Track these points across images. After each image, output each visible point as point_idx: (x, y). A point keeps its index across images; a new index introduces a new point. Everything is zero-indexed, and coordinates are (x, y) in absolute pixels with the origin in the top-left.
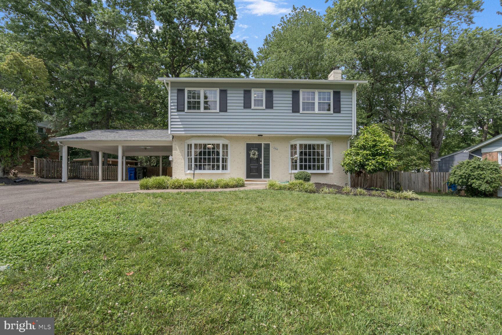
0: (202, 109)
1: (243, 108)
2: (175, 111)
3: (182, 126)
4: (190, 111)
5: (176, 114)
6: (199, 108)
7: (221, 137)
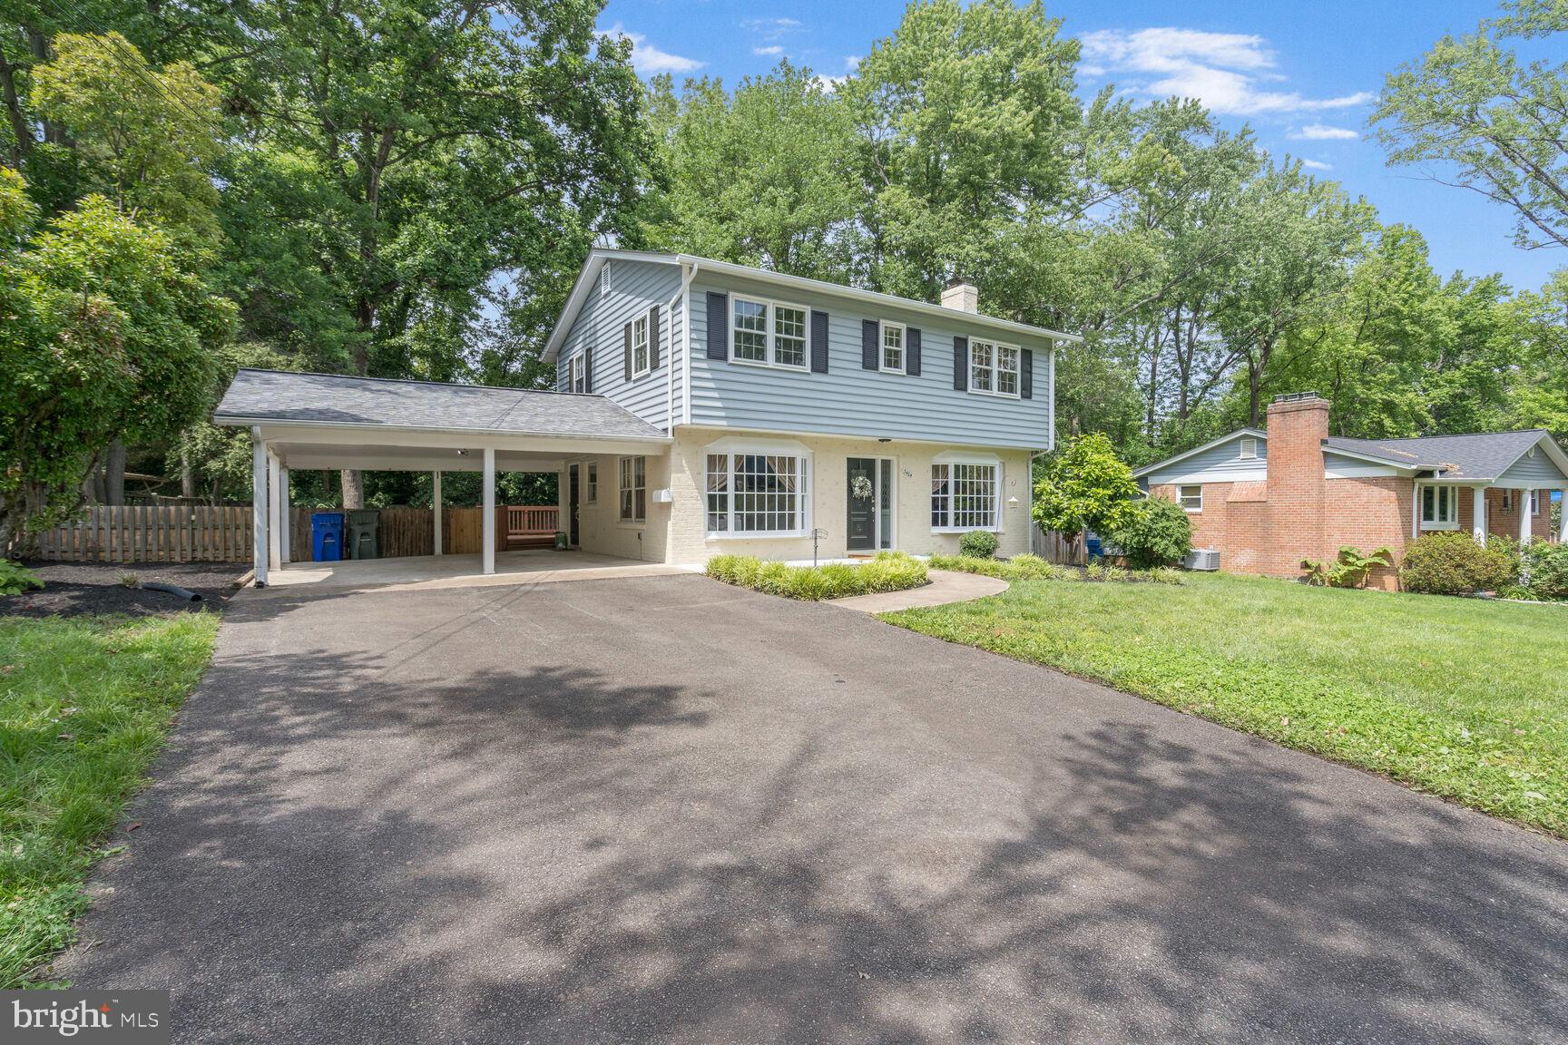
0: (771, 361)
1: (860, 366)
2: (702, 356)
3: (719, 404)
4: (742, 361)
5: (704, 365)
6: (761, 355)
7: (794, 437)
